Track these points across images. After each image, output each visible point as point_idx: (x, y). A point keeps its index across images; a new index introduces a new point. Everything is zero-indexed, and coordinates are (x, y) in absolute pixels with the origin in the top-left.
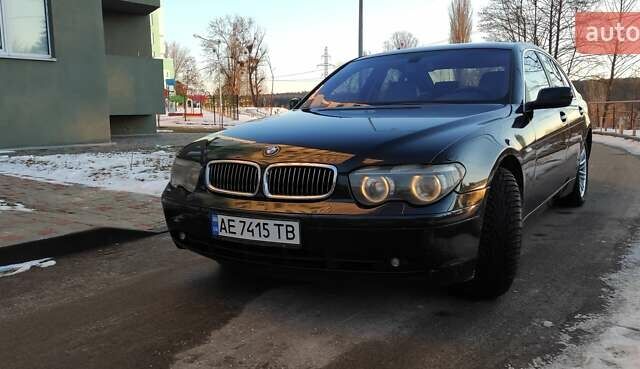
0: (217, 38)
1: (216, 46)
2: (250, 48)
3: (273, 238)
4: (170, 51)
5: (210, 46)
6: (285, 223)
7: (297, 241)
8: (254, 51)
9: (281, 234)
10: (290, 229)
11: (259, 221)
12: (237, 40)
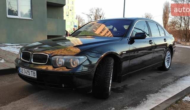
0: (91, 14)
1: (91, 16)
2: (100, 17)
3: (31, 76)
4: (78, 17)
5: (89, 16)
6: (33, 71)
7: (36, 77)
8: (102, 17)
9: (32, 74)
10: (34, 73)
11: (28, 70)
12: (97, 14)
